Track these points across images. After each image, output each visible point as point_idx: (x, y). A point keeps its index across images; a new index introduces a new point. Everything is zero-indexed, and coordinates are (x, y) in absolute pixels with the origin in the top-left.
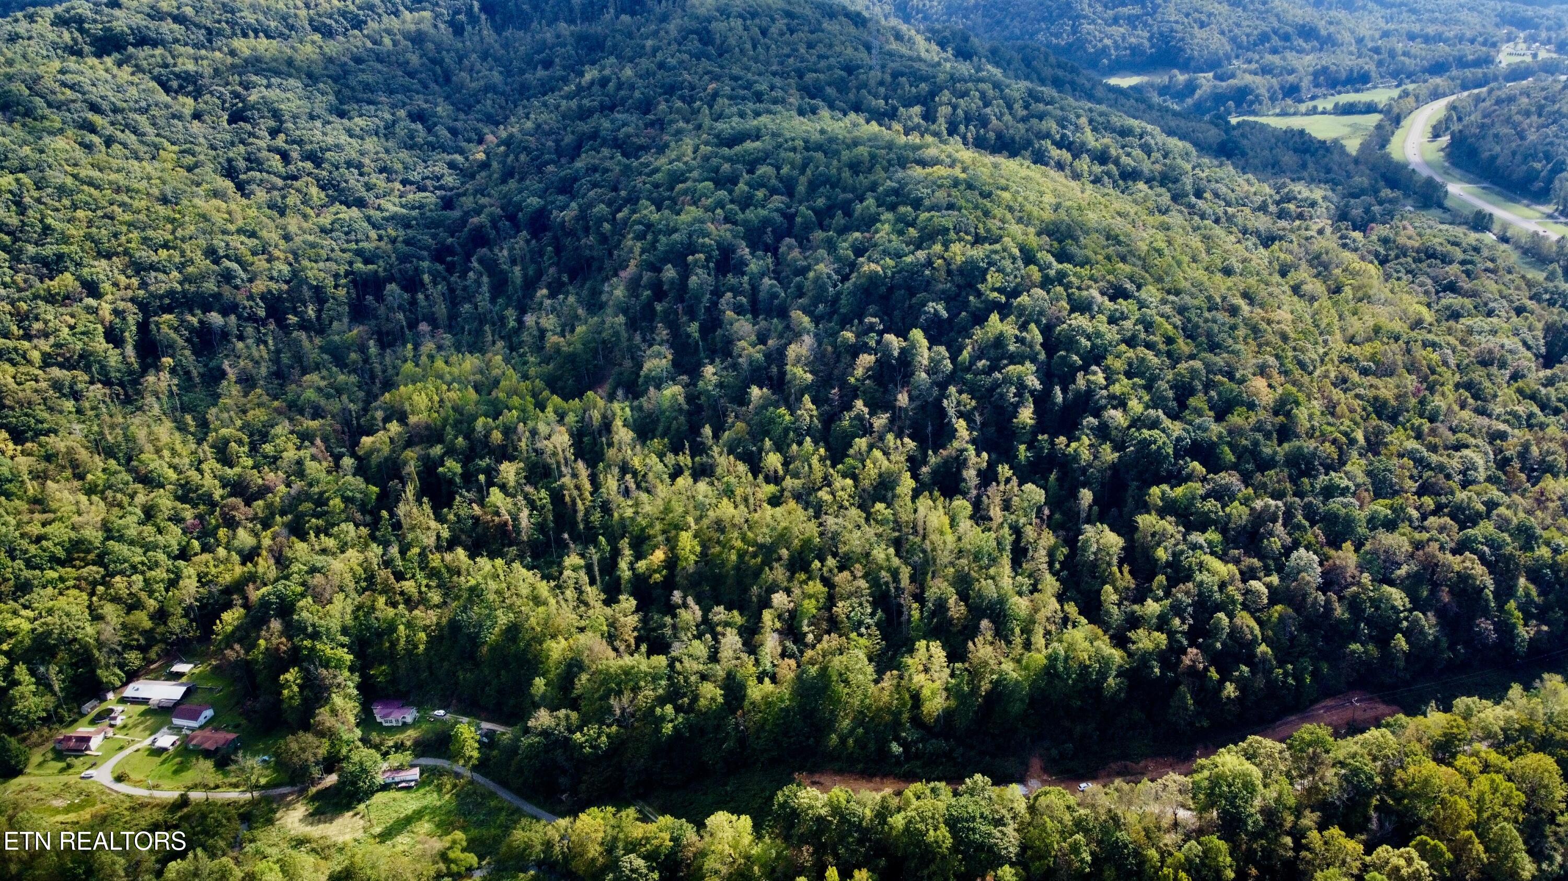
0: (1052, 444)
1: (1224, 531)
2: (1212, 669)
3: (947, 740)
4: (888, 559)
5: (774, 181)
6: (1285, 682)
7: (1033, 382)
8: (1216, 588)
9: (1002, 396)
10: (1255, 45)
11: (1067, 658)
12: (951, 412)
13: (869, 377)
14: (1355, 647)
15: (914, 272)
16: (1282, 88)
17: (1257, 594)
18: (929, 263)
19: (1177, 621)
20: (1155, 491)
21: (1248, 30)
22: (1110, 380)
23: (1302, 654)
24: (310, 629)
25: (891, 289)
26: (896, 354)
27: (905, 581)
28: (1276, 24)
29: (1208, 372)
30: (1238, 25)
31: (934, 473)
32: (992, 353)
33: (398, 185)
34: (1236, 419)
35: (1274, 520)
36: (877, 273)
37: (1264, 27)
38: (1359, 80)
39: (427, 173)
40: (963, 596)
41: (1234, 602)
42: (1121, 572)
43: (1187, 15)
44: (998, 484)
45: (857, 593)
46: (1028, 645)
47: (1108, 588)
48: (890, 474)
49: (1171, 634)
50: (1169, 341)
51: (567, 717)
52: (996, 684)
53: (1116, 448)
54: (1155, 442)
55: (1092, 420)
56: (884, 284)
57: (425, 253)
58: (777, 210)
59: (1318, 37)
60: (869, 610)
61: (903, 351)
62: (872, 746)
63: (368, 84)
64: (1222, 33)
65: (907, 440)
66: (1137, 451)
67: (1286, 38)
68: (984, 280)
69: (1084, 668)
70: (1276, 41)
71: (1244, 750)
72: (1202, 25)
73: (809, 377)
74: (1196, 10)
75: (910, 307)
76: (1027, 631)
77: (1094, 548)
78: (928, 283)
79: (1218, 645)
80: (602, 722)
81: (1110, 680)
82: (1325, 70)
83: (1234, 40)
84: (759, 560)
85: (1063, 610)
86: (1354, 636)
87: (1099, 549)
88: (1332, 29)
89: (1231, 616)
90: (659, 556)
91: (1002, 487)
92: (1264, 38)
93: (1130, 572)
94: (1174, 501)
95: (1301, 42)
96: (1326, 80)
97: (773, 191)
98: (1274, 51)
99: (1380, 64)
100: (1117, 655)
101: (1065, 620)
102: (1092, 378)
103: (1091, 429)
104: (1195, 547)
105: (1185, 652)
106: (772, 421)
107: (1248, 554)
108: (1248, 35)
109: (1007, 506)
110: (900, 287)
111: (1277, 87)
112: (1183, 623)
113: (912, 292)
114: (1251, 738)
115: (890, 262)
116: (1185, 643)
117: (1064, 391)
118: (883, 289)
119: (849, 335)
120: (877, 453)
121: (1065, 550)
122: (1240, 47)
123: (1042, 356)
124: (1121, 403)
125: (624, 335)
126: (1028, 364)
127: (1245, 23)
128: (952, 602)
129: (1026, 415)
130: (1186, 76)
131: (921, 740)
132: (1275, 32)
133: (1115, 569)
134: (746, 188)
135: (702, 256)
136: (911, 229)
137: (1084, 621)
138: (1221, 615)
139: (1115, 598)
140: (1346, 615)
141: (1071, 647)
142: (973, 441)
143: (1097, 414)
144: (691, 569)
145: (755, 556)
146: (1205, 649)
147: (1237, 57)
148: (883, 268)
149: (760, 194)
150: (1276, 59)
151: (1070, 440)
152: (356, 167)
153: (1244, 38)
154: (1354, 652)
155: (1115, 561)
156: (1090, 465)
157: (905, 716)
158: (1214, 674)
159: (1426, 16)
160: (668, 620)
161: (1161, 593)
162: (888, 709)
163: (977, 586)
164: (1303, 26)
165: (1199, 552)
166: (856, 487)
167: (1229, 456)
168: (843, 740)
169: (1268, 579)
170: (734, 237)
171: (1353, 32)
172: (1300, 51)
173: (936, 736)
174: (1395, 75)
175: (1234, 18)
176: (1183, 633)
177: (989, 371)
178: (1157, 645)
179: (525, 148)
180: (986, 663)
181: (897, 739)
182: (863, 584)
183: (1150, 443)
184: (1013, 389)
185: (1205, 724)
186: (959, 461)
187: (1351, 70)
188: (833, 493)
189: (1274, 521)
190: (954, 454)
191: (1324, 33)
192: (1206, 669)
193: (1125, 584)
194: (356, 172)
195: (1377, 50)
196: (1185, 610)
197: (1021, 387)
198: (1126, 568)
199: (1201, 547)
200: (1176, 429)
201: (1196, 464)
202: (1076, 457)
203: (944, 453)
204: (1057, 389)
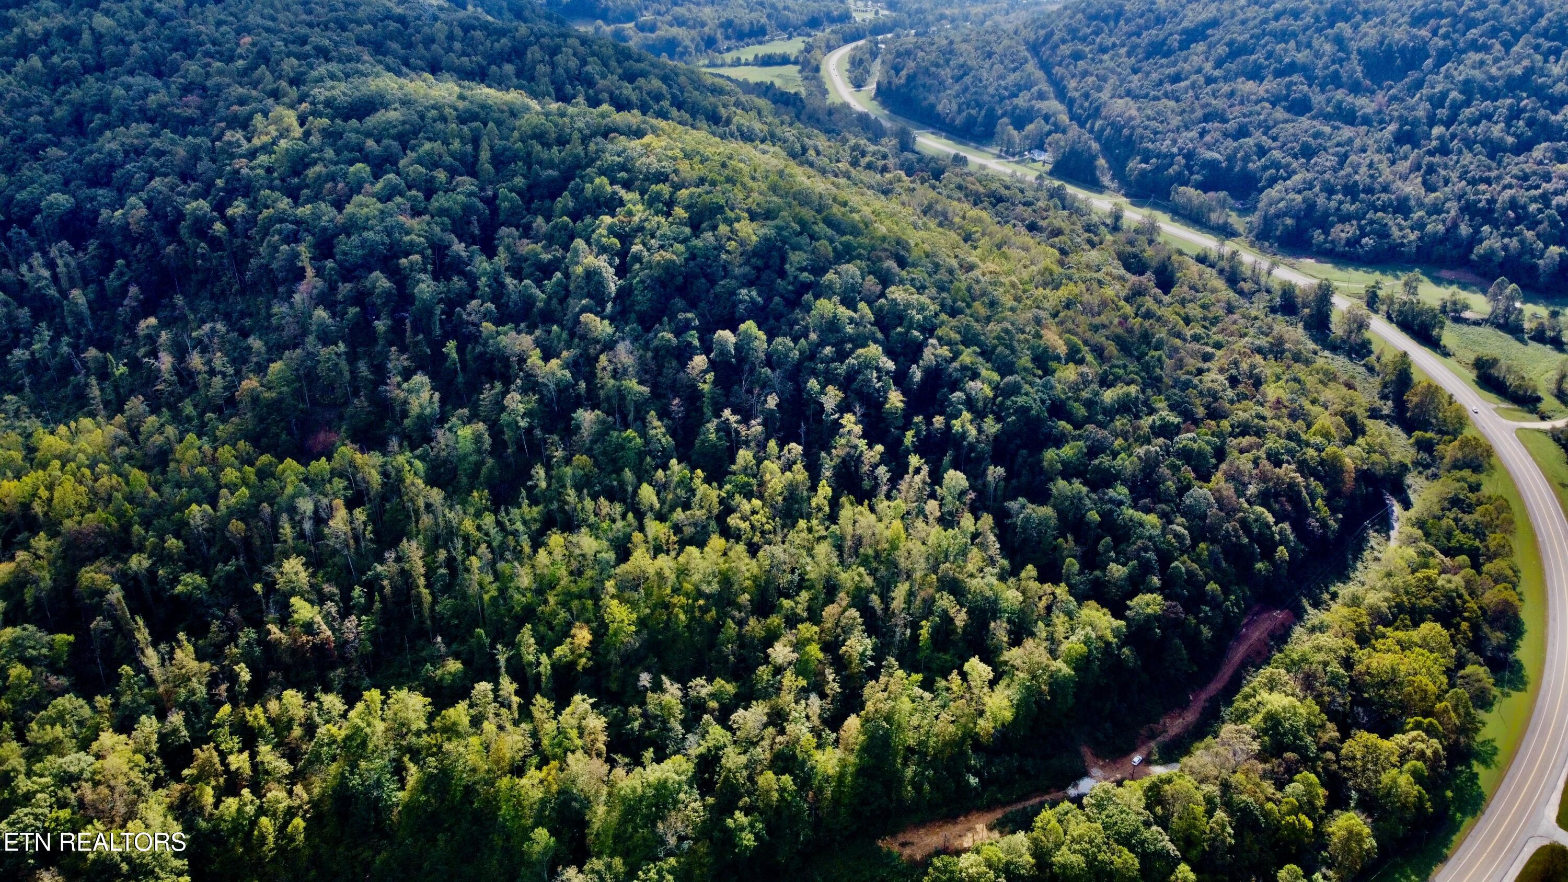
0: (931, 424)
1: (1127, 483)
2: (1190, 617)
5: (448, 159)
6: (1234, 613)
7: (887, 363)
9: (866, 383)
12: (829, 408)
14: (1259, 566)
15: (708, 257)
16: (703, 40)
17: (1183, 537)
18: (721, 247)
19: (1155, 579)
20: (1048, 455)
22: (954, 351)
24: (125, 867)
26: (732, 351)
31: (836, 475)
32: (832, 337)
36: (673, 262)
38: (757, 33)
42: (1067, 542)
44: (910, 475)
45: (854, 624)
47: (1071, 561)
51: (609, 866)
53: (997, 420)
55: (958, 395)
61: (740, 346)
65: (792, 445)
66: (1019, 419)
69: (1109, 645)
73: (645, 389)
75: (716, 296)
77: (1035, 524)
80: (655, 859)
81: (1125, 651)
82: (729, 22)
84: (713, 612)
90: (583, 636)
91: (912, 478)
93: (1074, 540)
94: (1069, 462)
96: (734, 32)
100: (1122, 625)
102: (936, 351)
103: (962, 404)
106: (621, 447)
107: (1156, 501)
110: (697, 276)
111: (698, 39)
112: (1158, 579)
113: (714, 280)
115: (680, 248)
118: (680, 280)
119: (665, 336)
123: (880, 335)
125: (344, 365)
126: (872, 345)
128: (955, 610)
129: (895, 399)
130: (613, 27)
137: (1071, 599)
138: (1178, 563)
139: (1077, 568)
140: (1246, 540)
141: (1095, 628)
143: (959, 387)
144: (636, 641)
145: (706, 609)
148: (677, 256)
149: (440, 175)
151: (949, 419)
155: (1056, 532)
156: (980, 441)
157: (968, 743)
158: (1192, 621)
160: (635, 710)
161: (1113, 555)
162: (954, 741)
165: (1123, 508)
166: (767, 506)
167: (1081, 411)
168: (918, 787)
170: (438, 231)
172: (697, 4)
174: (783, 28)
177: (839, 358)
181: (970, 769)
183: (1028, 409)
184: (873, 374)
186: (855, 458)
190: (847, 451)
192: (1185, 618)
197: (878, 370)
198: (1069, 537)
200: (1034, 392)
201: (1062, 423)
202: (963, 435)
203: (836, 452)
204: (915, 368)
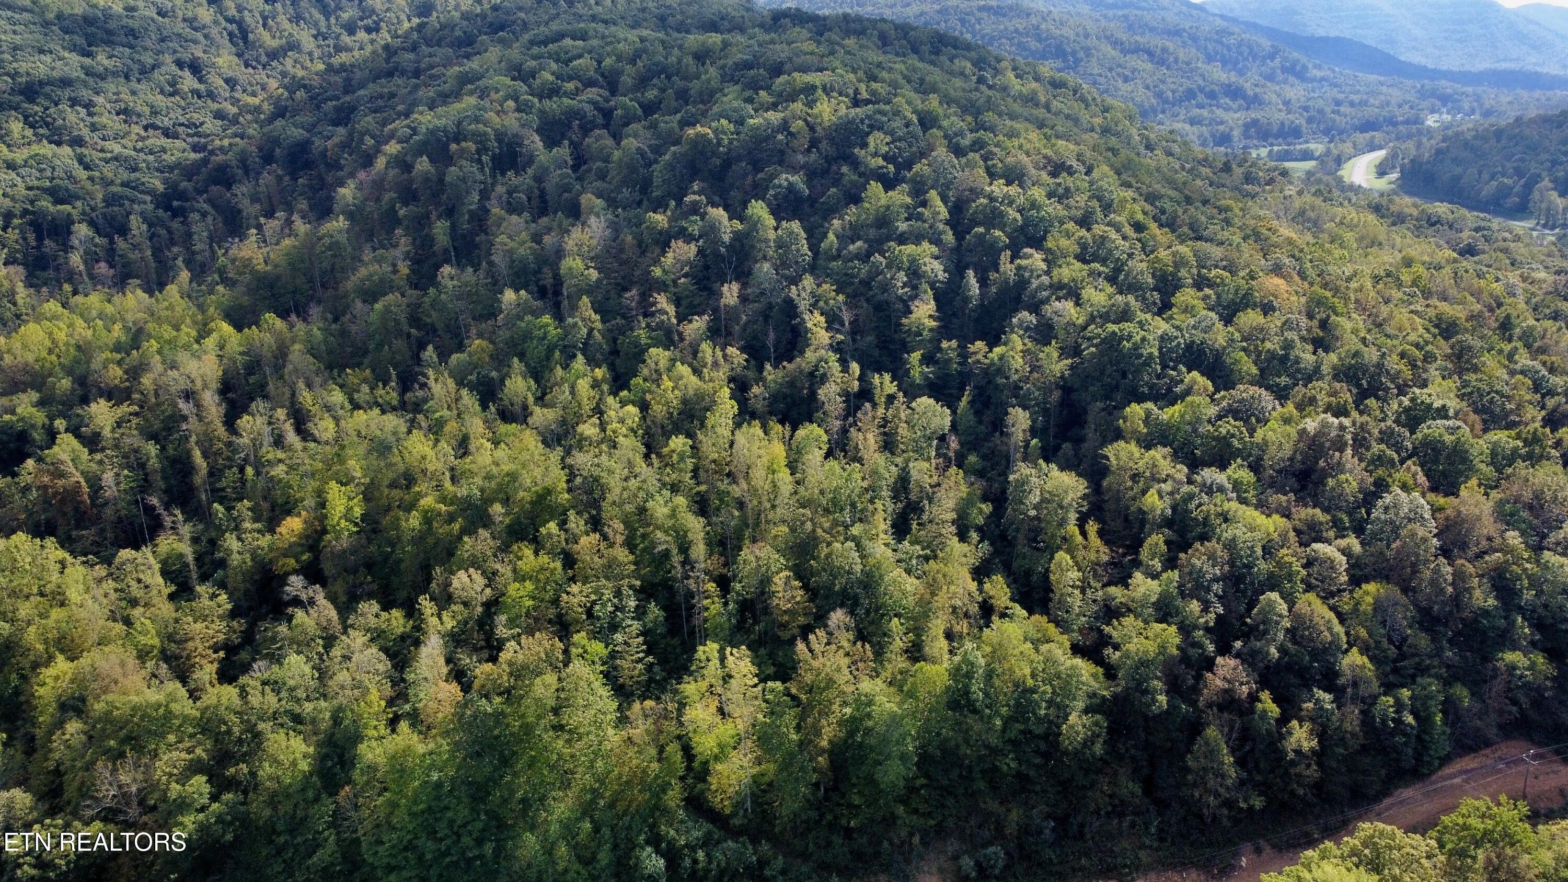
0: (964, 355)
1: (1255, 468)
2: (1265, 696)
3: (755, 841)
4: (673, 514)
5: (591, 74)
6: (1398, 721)
7: (936, 269)
8: (1259, 552)
9: (886, 287)
10: (1181, 101)
11: (990, 675)
12: (803, 305)
13: (686, 275)
14: (1511, 657)
15: (761, 139)
16: (1213, 136)
17: (1330, 564)
18: (785, 126)
19: (1195, 606)
20: (1136, 411)
21: (1173, 87)
22: (1051, 262)
23: (1423, 671)
25: (728, 163)
26: (726, 238)
27: (699, 550)
28: (1201, 82)
29: (1201, 266)
30: (1163, 82)
31: (774, 398)
32: (872, 233)
33: (137, 129)
34: (1250, 318)
35: (1340, 446)
36: (707, 139)
37: (1188, 84)
38: (1291, 134)
39: (182, 120)
40: (801, 573)
41: (1290, 576)
42: (1084, 534)
43: (1110, 70)
44: (875, 405)
45: (610, 570)
46: (915, 653)
47: (1062, 557)
48: (700, 396)
49: (1185, 629)
50: (1139, 227)
52: (852, 725)
53: (1064, 352)
54: (1130, 337)
55: (1026, 316)
56: (715, 154)
57: (148, 198)
58: (590, 102)
59: (1244, 97)
60: (632, 603)
61: (738, 237)
62: (604, 857)
63: (132, 30)
64: (1147, 88)
65: (732, 351)
66: (1101, 354)
67: (1212, 95)
68: (864, 145)
69: (1024, 692)
70: (1201, 98)
71: (1354, 853)
72: (1126, 80)
74: (1119, 66)
75: (754, 181)
76: (917, 629)
77: (1035, 498)
78: (782, 152)
79: (1273, 650)
81: (1073, 718)
82: (1255, 122)
83: (1159, 95)
85: (981, 590)
86: (1506, 640)
87: (1043, 500)
88: (1257, 90)
89: (1291, 602)
90: (295, 527)
91: (881, 411)
92: (1190, 95)
93: (1101, 534)
94: (1168, 425)
95: (1227, 100)
96: (1258, 133)
97: (590, 83)
98: (1201, 106)
99: (1310, 120)
100: (1085, 669)
101: (987, 610)
102: (1024, 262)
103: (1027, 329)
104: (1209, 489)
105: (1210, 665)
106: (527, 334)
107: (1301, 501)
108: (1173, 92)
109: (888, 444)
110: (739, 158)
111: (1207, 134)
112: (1205, 610)
113: (757, 166)
114: (1366, 828)
115: (727, 125)
116: (1211, 648)
117: (983, 282)
118: (714, 159)
119: (660, 219)
120: (683, 370)
121: (987, 508)
122: (1166, 101)
123: (949, 237)
124: (1073, 293)
126: (926, 245)
127: (1169, 80)
128: (779, 580)
129: (923, 313)
131: (707, 843)
132: (1201, 90)
133: (1072, 528)
134: (551, 78)
135: (471, 146)
136: (762, 93)
137: (1019, 611)
138: (1274, 596)
139: (1074, 575)
140: (1491, 602)
141: (997, 654)
142: (837, 348)
143: (1035, 307)
144: (345, 542)
145: (451, 518)
146: (1249, 659)
147: (1163, 112)
148: (715, 131)
149: (570, 86)
150: (1205, 113)
151: (991, 346)
152: (85, 107)
153: (1170, 94)
154: (1512, 667)
155: (1073, 516)
156: (1026, 380)
157: (674, 797)
158: (1268, 705)
159: (1348, 89)
161: (1157, 565)
162: (640, 778)
163: (824, 551)
164: (1229, 86)
165: (1218, 498)
166: (644, 418)
167: (1249, 367)
169: (1342, 543)
170: (523, 126)
171: (1279, 95)
172: (1227, 109)
173: (736, 834)
174: (1326, 132)
175: (1158, 76)
176: (1208, 630)
177: (865, 257)
178: (1163, 648)
179: (305, 86)
180: (830, 682)
182: (622, 555)
183: (1122, 338)
184: (902, 277)
185: (1258, 803)
186: (816, 378)
187: (1282, 124)
188: (603, 427)
189: (1341, 450)
190: (807, 368)
191: (1250, 93)
192: (1254, 698)
193: (1093, 556)
194: (83, 112)
195: (1306, 109)
196: (1208, 590)
197: (915, 273)
198: (1092, 527)
199: (1221, 489)
200: (1161, 326)
201: (1195, 374)
202: (1001, 369)
203: (789, 366)
204: (972, 278)
